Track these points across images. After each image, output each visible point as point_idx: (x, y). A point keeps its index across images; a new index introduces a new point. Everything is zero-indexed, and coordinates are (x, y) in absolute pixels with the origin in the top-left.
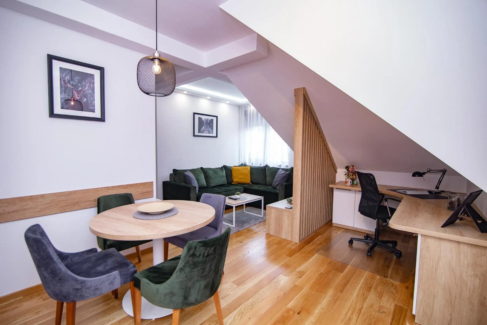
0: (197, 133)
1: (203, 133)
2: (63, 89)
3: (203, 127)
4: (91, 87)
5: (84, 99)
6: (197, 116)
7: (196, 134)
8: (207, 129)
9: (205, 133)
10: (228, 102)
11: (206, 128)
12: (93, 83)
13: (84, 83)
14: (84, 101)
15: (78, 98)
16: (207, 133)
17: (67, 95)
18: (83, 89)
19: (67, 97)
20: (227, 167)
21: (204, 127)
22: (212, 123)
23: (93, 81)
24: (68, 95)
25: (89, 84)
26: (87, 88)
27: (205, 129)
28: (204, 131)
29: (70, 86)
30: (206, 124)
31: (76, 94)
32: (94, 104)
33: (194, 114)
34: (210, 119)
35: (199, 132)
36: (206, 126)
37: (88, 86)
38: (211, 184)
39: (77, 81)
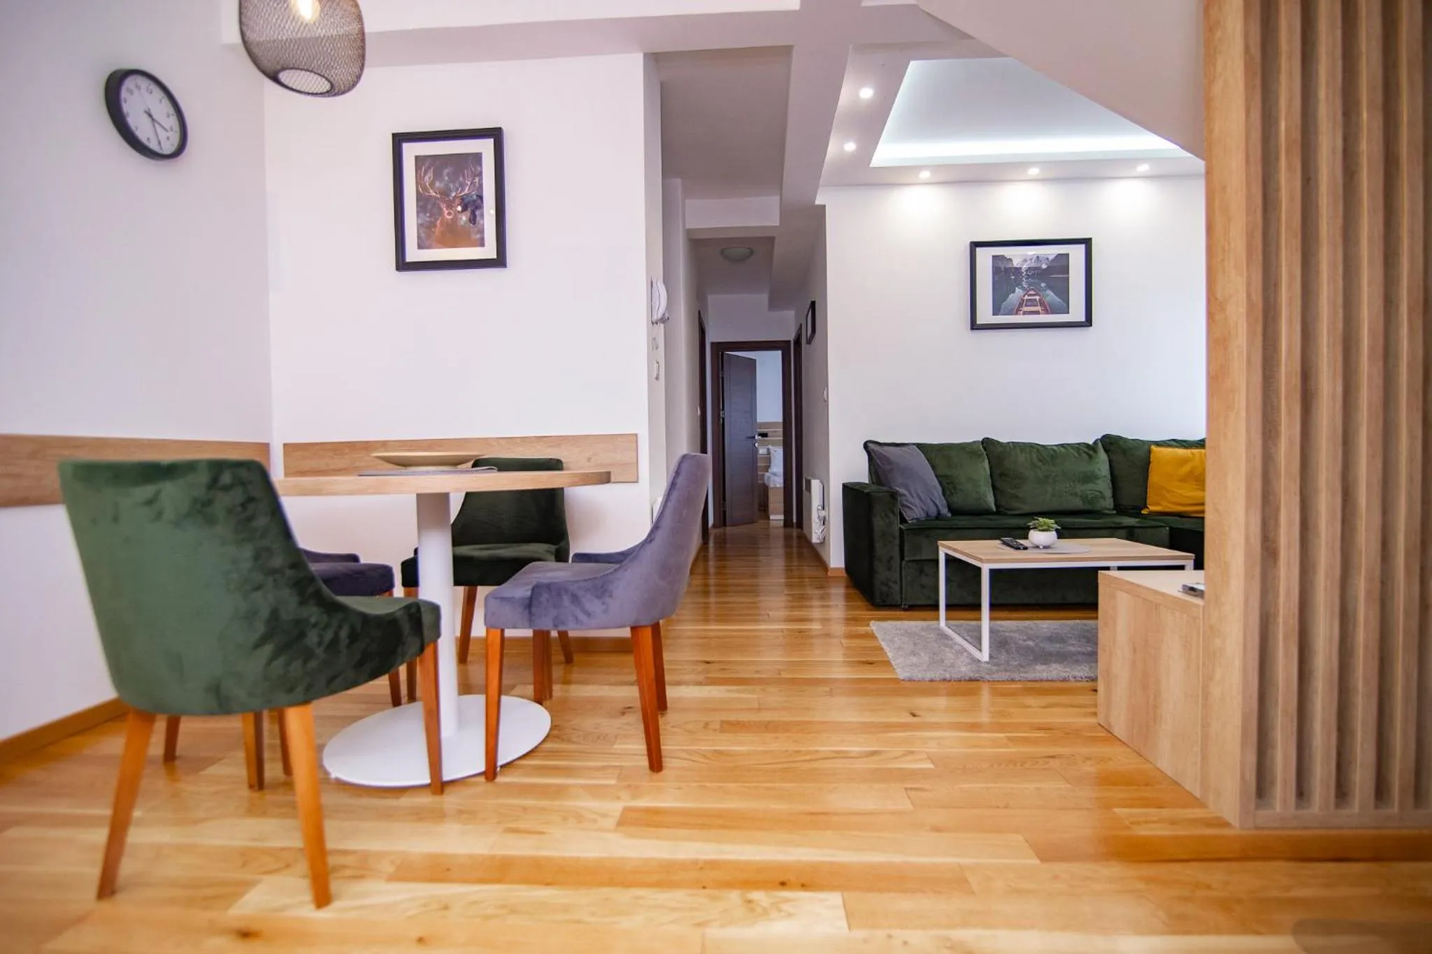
0: (985, 314)
1: (1017, 314)
2: (423, 202)
3: (1014, 292)
4: (475, 186)
5: (461, 218)
6: (985, 256)
7: (980, 320)
8: (1037, 298)
9: (1025, 313)
10: (1143, 168)
11: (1032, 292)
12: (480, 174)
13: (461, 179)
14: (462, 223)
15: (448, 217)
16: (1037, 313)
17: (428, 215)
18: (460, 193)
19: (428, 219)
20: (1121, 443)
21: (1023, 288)
22: (1066, 269)
23: (479, 168)
24: (430, 216)
25: (470, 179)
26: (467, 188)
27: (1026, 297)
28: (1021, 305)
29: (434, 194)
30: (1028, 277)
31: (445, 209)
32: (483, 225)
33: (975, 245)
34: (1051, 258)
35: (996, 312)
36: (1030, 284)
37: (469, 183)
38: (1016, 504)
39: (447, 178)
